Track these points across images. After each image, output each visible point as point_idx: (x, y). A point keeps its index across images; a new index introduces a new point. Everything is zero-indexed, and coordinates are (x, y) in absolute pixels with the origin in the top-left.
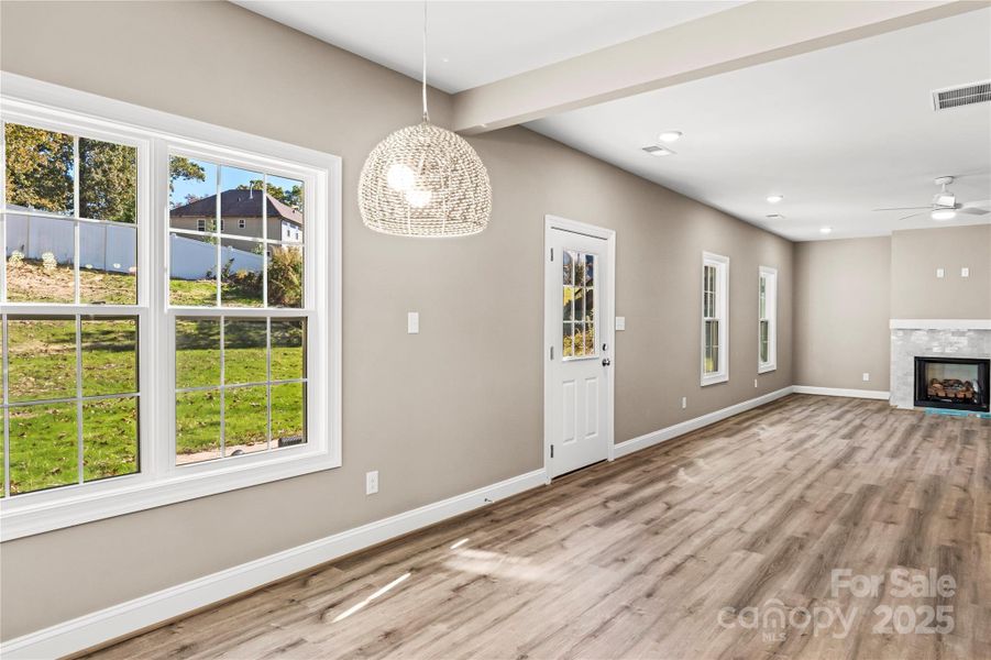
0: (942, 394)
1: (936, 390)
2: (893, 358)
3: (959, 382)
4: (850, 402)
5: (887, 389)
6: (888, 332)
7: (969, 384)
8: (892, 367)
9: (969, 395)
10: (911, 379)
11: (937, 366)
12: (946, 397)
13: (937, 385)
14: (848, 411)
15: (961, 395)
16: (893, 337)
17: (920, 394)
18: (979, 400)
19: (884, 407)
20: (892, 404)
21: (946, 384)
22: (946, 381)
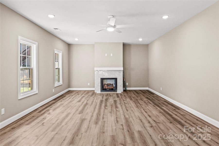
0: (107, 88)
1: (106, 87)
2: (95, 79)
3: (110, 84)
4: (85, 92)
5: (94, 87)
6: (94, 71)
7: (112, 84)
8: (95, 81)
9: (113, 88)
10: (100, 84)
11: (106, 80)
12: (108, 89)
13: (106, 86)
14: (84, 97)
15: (111, 88)
16: (95, 73)
17: (102, 89)
18: (115, 89)
19: (93, 93)
20: (95, 92)
21: (108, 85)
22: (108, 84)
